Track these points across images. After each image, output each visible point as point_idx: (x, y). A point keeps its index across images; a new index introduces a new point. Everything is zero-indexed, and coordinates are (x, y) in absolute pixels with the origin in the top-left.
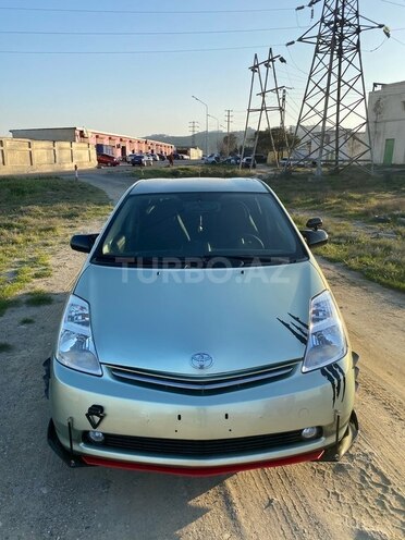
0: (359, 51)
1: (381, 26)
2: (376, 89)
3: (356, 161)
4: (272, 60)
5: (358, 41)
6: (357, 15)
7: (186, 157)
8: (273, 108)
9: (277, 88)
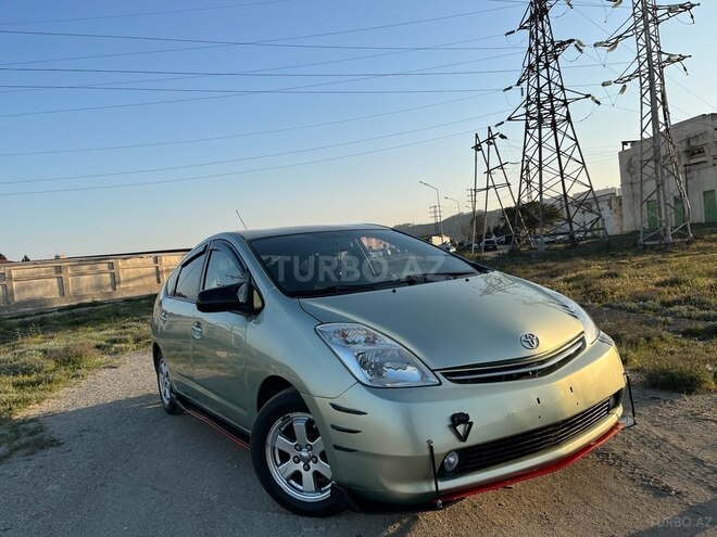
0: (570, 121)
1: (588, 96)
2: (626, 148)
3: (591, 230)
4: (493, 138)
5: (568, 113)
6: (562, 88)
8: (502, 186)
9: (502, 165)
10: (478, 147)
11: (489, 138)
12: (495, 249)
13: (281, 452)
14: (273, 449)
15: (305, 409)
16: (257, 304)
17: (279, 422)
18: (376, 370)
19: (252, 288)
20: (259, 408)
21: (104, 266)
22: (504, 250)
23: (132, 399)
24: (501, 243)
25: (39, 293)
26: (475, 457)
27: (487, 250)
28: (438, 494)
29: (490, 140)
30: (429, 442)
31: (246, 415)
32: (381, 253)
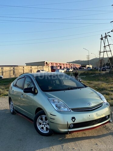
9: (109, 45)
10: (102, 39)
11: (105, 36)
12: (106, 70)
13: (40, 123)
14: (38, 122)
15: (45, 114)
16: (36, 92)
17: (40, 117)
18: (59, 108)
19: (35, 88)
20: (35, 114)
22: (108, 71)
23: (2, 110)
24: (108, 69)
26: (76, 125)
27: (103, 70)
28: (68, 132)
29: (106, 37)
30: (67, 122)
31: (32, 115)
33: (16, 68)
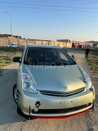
7: (96, 46)
21: (34, 42)
25: (23, 45)
32: (85, 46)
33: (50, 42)
